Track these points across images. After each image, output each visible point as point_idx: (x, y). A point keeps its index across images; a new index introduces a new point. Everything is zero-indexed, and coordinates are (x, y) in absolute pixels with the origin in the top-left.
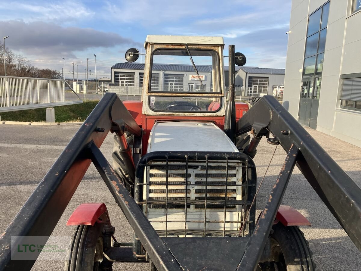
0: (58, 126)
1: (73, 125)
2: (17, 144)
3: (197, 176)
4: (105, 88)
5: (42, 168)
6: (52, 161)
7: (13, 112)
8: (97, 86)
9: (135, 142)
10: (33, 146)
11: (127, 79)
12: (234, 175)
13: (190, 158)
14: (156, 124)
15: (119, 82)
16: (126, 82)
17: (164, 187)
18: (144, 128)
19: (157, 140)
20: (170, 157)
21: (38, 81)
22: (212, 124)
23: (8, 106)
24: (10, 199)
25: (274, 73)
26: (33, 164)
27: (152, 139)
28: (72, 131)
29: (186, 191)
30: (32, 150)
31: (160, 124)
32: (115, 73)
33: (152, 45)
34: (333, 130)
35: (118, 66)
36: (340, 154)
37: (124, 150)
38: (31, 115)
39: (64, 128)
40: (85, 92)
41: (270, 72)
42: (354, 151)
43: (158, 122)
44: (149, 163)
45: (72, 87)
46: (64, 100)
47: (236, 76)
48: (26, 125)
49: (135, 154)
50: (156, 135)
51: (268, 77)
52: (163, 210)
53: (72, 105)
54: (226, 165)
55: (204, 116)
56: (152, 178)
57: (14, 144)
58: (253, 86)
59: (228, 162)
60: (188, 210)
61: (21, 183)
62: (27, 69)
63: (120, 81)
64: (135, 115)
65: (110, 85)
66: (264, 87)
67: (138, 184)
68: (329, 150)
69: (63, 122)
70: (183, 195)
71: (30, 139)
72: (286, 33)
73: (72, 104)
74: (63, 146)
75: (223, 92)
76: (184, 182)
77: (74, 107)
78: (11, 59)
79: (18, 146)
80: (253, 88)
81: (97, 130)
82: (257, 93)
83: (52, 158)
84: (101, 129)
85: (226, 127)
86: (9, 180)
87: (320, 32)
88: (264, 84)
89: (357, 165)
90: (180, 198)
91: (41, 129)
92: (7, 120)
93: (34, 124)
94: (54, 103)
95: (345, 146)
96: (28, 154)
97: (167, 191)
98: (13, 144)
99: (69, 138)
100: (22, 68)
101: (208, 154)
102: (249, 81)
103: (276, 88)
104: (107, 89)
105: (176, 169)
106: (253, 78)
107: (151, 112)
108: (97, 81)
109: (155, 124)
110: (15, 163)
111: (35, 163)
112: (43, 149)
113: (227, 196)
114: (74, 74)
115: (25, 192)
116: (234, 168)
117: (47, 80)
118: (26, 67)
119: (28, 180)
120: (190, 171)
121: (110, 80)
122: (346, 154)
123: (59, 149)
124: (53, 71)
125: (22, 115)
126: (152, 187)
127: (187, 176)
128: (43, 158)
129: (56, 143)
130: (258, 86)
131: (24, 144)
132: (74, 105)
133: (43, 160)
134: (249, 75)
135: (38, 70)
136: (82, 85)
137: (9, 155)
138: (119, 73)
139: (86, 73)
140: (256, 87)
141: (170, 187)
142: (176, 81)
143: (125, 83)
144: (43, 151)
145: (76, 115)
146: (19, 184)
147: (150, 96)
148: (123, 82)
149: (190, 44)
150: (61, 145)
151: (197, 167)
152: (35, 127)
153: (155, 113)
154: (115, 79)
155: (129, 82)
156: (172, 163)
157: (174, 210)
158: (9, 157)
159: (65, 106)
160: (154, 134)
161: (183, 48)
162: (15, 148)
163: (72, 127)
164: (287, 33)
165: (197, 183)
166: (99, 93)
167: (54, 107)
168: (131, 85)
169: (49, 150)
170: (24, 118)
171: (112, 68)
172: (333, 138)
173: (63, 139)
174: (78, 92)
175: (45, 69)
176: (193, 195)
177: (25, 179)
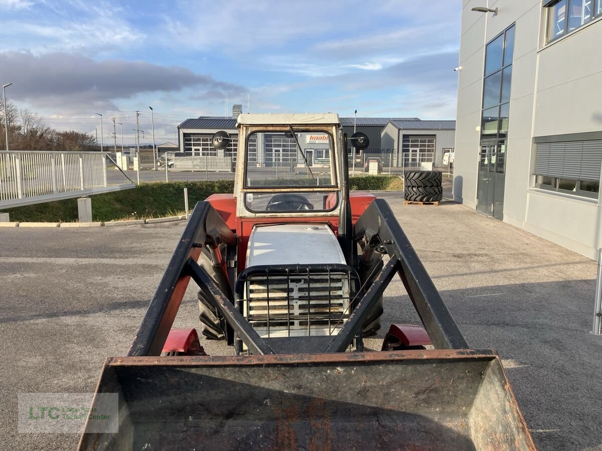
0: (102, 228)
1: (125, 225)
2: (46, 257)
3: (300, 290)
4: (169, 160)
5: (90, 292)
6: (103, 281)
7: (28, 206)
8: (156, 158)
9: (229, 254)
10: (71, 261)
11: (203, 145)
12: (340, 288)
13: (291, 271)
14: (255, 229)
15: (191, 149)
16: (203, 149)
17: (265, 304)
18: (238, 234)
19: (256, 252)
20: (270, 271)
21: (62, 155)
22: (326, 226)
23: (20, 197)
24: (55, 335)
25: (445, 127)
26: (75, 286)
27: (251, 251)
28: (126, 234)
29: (289, 307)
30: (71, 267)
31: (260, 230)
32: (185, 135)
33: (246, 127)
34: (526, 221)
35: (189, 123)
36: (529, 259)
37: (217, 264)
38: (54, 210)
39: (112, 230)
40: (136, 167)
41: (437, 127)
42: (552, 253)
43: (257, 226)
44: (249, 278)
45: (115, 160)
46: (105, 183)
47: (382, 134)
48: (52, 227)
49: (229, 268)
50: (255, 245)
51: (435, 135)
52: (265, 328)
53: (118, 192)
54: (328, 277)
55: (316, 217)
56: (252, 294)
57: (42, 259)
58: (411, 149)
59: (330, 275)
60: (291, 327)
61: (66, 314)
62: (39, 133)
63: (193, 148)
64: (225, 216)
65: (177, 155)
66: (429, 151)
67: (238, 300)
68: (515, 252)
69: (109, 220)
70: (286, 312)
71: (64, 249)
72: (455, 70)
73: (119, 190)
74: (115, 258)
75: (339, 185)
76: (286, 297)
77: (121, 195)
78: (12, 117)
79: (48, 260)
80: (410, 153)
81: (195, 246)
82: (418, 162)
83: (101, 277)
84: (198, 245)
85: (341, 232)
86: (47, 310)
87: (503, 71)
88: (429, 146)
89: (551, 274)
90: (283, 314)
91: (77, 233)
92: (21, 220)
93: (64, 225)
94: (90, 189)
95: (540, 246)
96: (66, 272)
97: (269, 308)
98: (39, 258)
99: (122, 246)
100: (31, 132)
101: (310, 267)
102: (403, 142)
103: (448, 151)
104: (172, 163)
105: (277, 284)
106: (410, 137)
107: (248, 214)
108: (155, 148)
109: (253, 230)
110: (49, 286)
111: (78, 284)
112: (86, 265)
113: (331, 311)
114: (115, 137)
115: (74, 325)
116: (339, 280)
117: (79, 153)
118: (37, 128)
119: (75, 310)
120: (292, 285)
121: (176, 147)
122: (539, 258)
123: (110, 263)
124: (82, 134)
125: (39, 210)
126: (252, 304)
127: (289, 290)
128: (89, 277)
129: (103, 254)
130: (418, 149)
131: (56, 257)
132: (121, 191)
133: (89, 280)
134: (403, 132)
135: (57, 134)
136: (129, 155)
137: (38, 275)
138: (191, 135)
139: (137, 136)
140: (416, 151)
141: (272, 303)
142: (284, 146)
143: (201, 152)
144: (86, 267)
145: (125, 206)
146: (63, 316)
147: (245, 194)
148: (199, 150)
149: (296, 124)
150: (112, 258)
151: (300, 281)
152: (66, 229)
153: (252, 215)
154: (185, 145)
155: (207, 149)
156: (273, 278)
157: (277, 328)
158: (39, 278)
159: (107, 194)
160: (252, 244)
161: (287, 129)
162: (45, 263)
163: (124, 228)
164: (457, 69)
165: (301, 298)
166: (159, 169)
167: (90, 196)
168: (211, 154)
169: (95, 265)
170: (43, 215)
171: (179, 128)
172: (526, 234)
173: (114, 248)
174: (125, 168)
175: (68, 132)
176: (297, 311)
177: (69, 308)
